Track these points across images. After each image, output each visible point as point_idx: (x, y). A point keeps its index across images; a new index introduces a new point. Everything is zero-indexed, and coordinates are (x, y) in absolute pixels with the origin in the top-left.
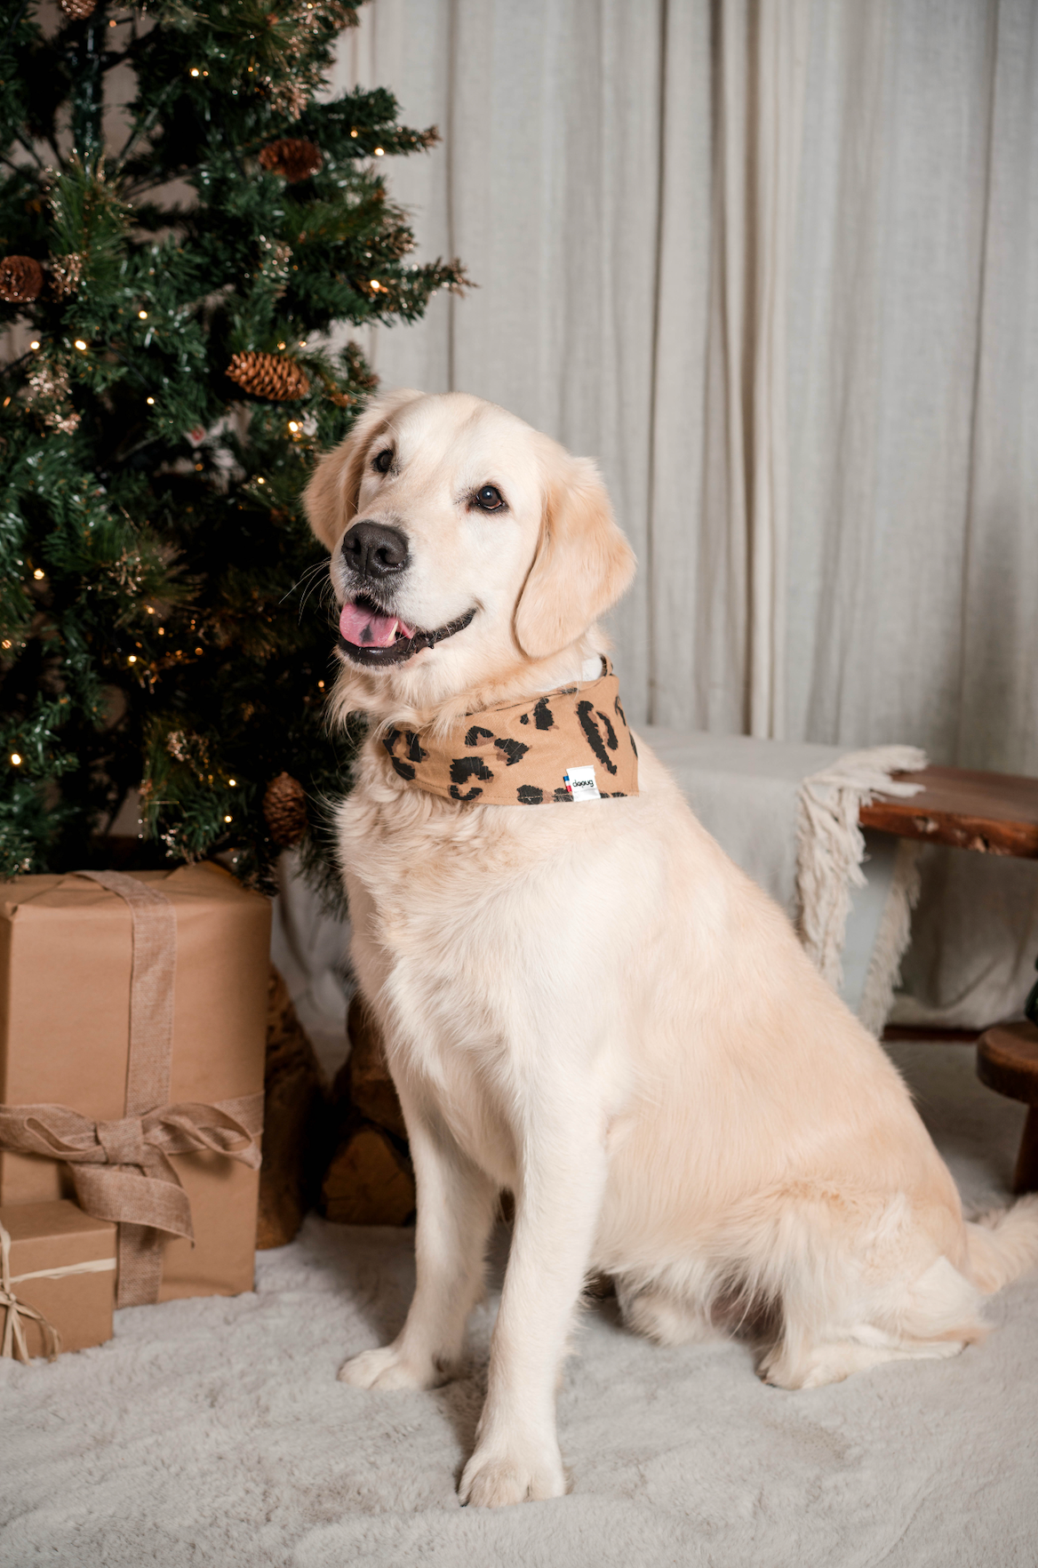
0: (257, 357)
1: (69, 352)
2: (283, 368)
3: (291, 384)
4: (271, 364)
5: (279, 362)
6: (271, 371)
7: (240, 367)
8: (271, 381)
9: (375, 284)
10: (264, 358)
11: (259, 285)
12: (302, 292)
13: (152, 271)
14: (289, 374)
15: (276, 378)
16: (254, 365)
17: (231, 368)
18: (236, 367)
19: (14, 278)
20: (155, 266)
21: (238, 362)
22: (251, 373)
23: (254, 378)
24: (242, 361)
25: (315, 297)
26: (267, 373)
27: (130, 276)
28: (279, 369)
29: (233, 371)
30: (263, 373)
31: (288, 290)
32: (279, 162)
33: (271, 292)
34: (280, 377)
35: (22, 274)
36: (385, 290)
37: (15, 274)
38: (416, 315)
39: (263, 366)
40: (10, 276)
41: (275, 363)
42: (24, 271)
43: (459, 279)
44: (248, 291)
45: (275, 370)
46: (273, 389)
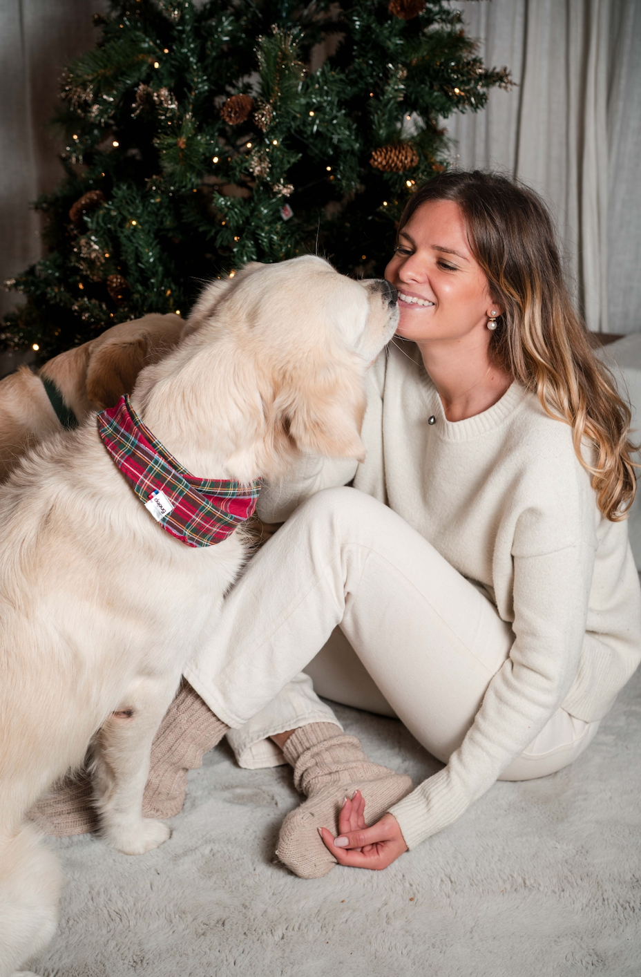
0: (387, 152)
1: (268, 146)
2: (403, 155)
3: (407, 163)
4: (395, 154)
5: (400, 152)
6: (395, 159)
7: (377, 160)
8: (396, 164)
9: (457, 90)
10: (391, 151)
11: (388, 94)
12: (413, 97)
13: (317, 86)
14: (406, 158)
15: (398, 162)
16: (385, 158)
17: (372, 161)
18: (375, 160)
19: (233, 113)
20: (319, 83)
21: (376, 157)
22: (384, 162)
23: (386, 165)
24: (378, 156)
25: (421, 101)
26: (393, 161)
27: (303, 92)
28: (400, 156)
29: (373, 163)
30: (390, 161)
31: (405, 96)
32: (401, 10)
33: (395, 98)
34: (401, 161)
35: (237, 109)
36: (463, 94)
37: (234, 111)
38: (480, 106)
39: (390, 157)
40: (231, 112)
41: (397, 153)
42: (239, 108)
43: (506, 80)
44: (381, 98)
45: (398, 157)
46: (397, 169)
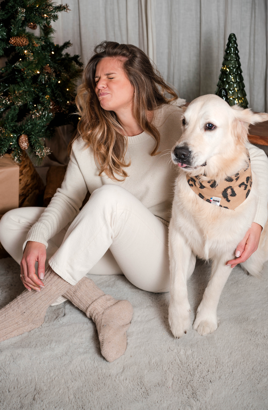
0: (16, 38)
2: (22, 40)
3: (24, 43)
5: (21, 39)
6: (19, 41)
9: (45, 15)
10: (18, 38)
11: (18, 18)
12: (28, 18)
14: (24, 41)
16: (15, 40)
17: (10, 41)
21: (11, 40)
22: (14, 42)
23: (15, 43)
24: (12, 40)
26: (18, 42)
28: (21, 40)
29: (10, 42)
30: (17, 42)
31: (25, 18)
33: (21, 19)
34: (21, 42)
36: (47, 16)
39: (17, 40)
43: (67, 9)
44: (15, 19)
45: (20, 40)
46: (20, 45)
